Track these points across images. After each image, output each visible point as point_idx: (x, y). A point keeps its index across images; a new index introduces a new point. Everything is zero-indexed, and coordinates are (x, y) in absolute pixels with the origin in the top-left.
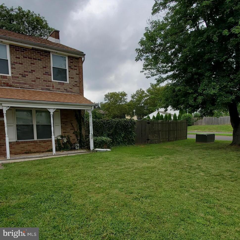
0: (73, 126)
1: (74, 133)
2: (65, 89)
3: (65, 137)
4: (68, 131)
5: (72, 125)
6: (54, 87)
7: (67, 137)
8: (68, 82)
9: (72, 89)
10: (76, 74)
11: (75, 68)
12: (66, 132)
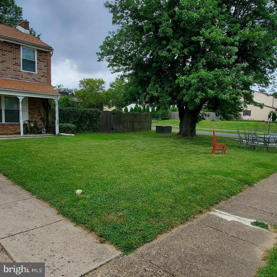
0: (40, 113)
1: (41, 119)
2: (33, 79)
3: (32, 122)
4: (35, 117)
5: (39, 111)
6: (23, 76)
7: (34, 122)
8: (36, 73)
9: (40, 79)
10: (45, 66)
11: (44, 60)
12: (33, 118)
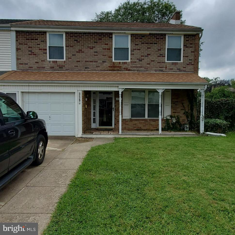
0: (184, 106)
1: (184, 114)
2: (178, 69)
3: (174, 117)
4: (178, 111)
6: (166, 67)
7: (177, 117)
8: (182, 61)
9: (185, 68)
10: (192, 52)
11: (191, 46)
12: (175, 112)
